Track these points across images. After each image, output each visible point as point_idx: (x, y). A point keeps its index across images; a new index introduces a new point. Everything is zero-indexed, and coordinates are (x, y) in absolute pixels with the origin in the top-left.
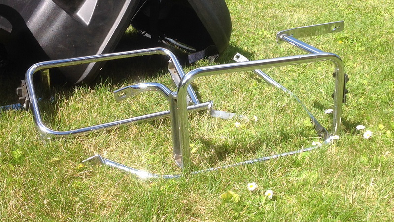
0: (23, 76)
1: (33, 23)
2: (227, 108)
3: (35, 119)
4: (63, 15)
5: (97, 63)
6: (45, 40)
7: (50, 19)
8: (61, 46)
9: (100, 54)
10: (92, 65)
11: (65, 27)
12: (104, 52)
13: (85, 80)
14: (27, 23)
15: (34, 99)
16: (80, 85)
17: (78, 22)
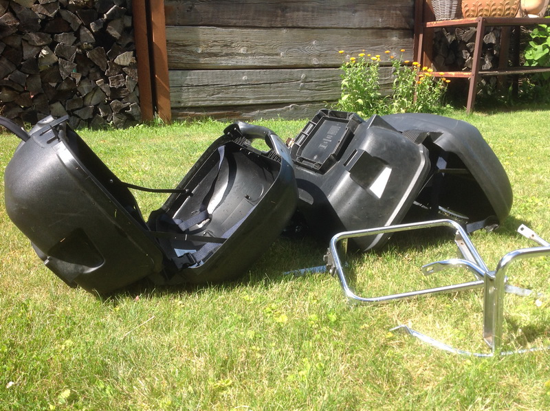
0: (327, 244)
1: (333, 197)
2: (521, 283)
3: (342, 284)
4: (360, 189)
5: (385, 234)
6: (342, 212)
7: (347, 194)
8: (356, 217)
9: (389, 225)
10: (380, 236)
11: (360, 201)
12: (392, 224)
13: (374, 248)
14: (328, 197)
15: (339, 265)
16: (369, 252)
17: (371, 196)
